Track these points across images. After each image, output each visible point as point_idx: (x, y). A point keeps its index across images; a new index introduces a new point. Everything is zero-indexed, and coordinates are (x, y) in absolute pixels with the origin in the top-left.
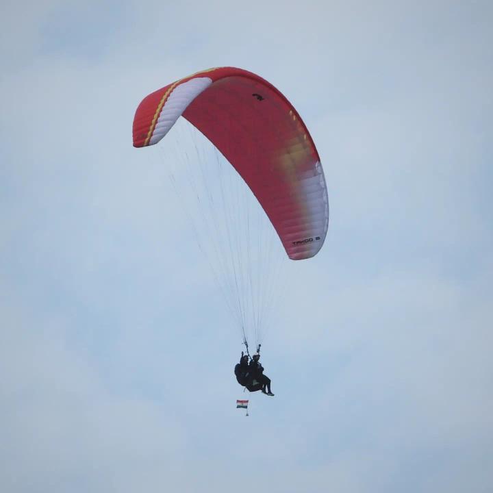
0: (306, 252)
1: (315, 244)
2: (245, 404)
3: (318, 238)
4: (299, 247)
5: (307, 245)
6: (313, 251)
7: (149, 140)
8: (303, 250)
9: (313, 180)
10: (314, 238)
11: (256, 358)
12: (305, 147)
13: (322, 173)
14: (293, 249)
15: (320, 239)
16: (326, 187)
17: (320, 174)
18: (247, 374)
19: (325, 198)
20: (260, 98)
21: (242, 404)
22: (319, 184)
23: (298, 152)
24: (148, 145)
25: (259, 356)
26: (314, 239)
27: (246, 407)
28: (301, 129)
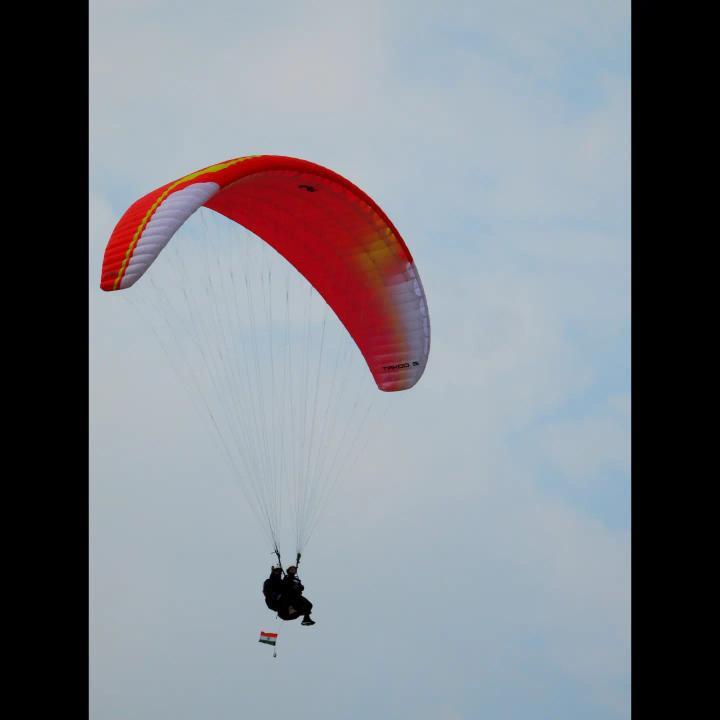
0: (400, 382)
1: (413, 370)
2: (272, 639)
3: (416, 364)
4: (392, 374)
5: (402, 372)
6: (410, 380)
7: (120, 281)
8: (397, 378)
9: (404, 286)
10: (411, 362)
11: (292, 570)
12: (389, 245)
13: (417, 277)
14: (384, 375)
15: (420, 365)
16: (423, 296)
17: (412, 279)
18: (280, 596)
19: (423, 309)
20: (311, 189)
21: (268, 639)
22: (413, 291)
23: (379, 252)
24: (118, 288)
25: (296, 568)
26: (411, 364)
27: (274, 643)
28: (380, 222)
